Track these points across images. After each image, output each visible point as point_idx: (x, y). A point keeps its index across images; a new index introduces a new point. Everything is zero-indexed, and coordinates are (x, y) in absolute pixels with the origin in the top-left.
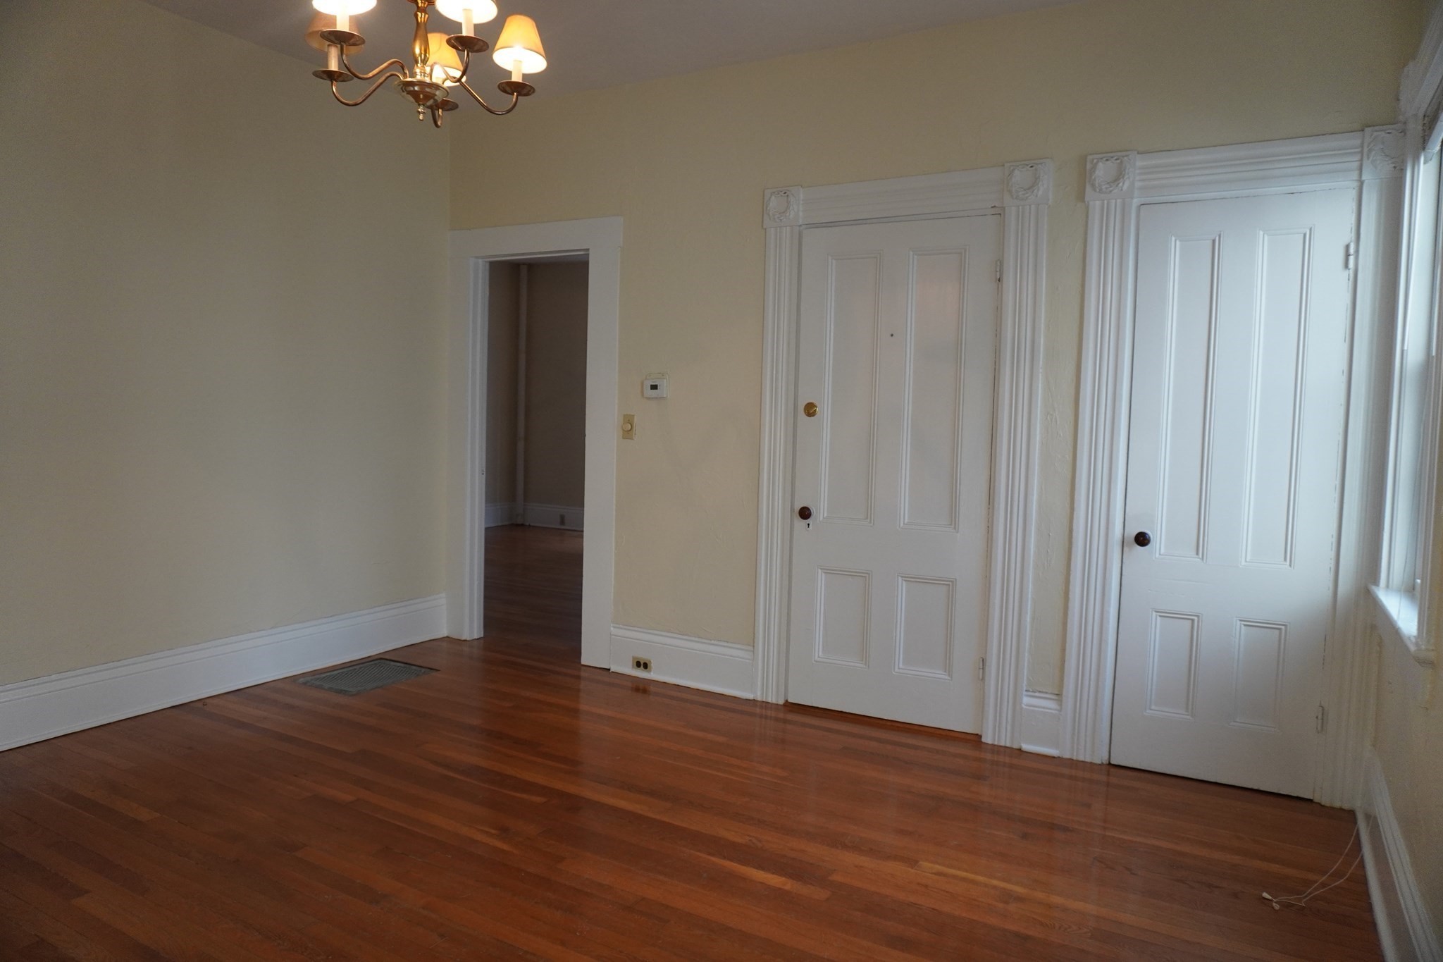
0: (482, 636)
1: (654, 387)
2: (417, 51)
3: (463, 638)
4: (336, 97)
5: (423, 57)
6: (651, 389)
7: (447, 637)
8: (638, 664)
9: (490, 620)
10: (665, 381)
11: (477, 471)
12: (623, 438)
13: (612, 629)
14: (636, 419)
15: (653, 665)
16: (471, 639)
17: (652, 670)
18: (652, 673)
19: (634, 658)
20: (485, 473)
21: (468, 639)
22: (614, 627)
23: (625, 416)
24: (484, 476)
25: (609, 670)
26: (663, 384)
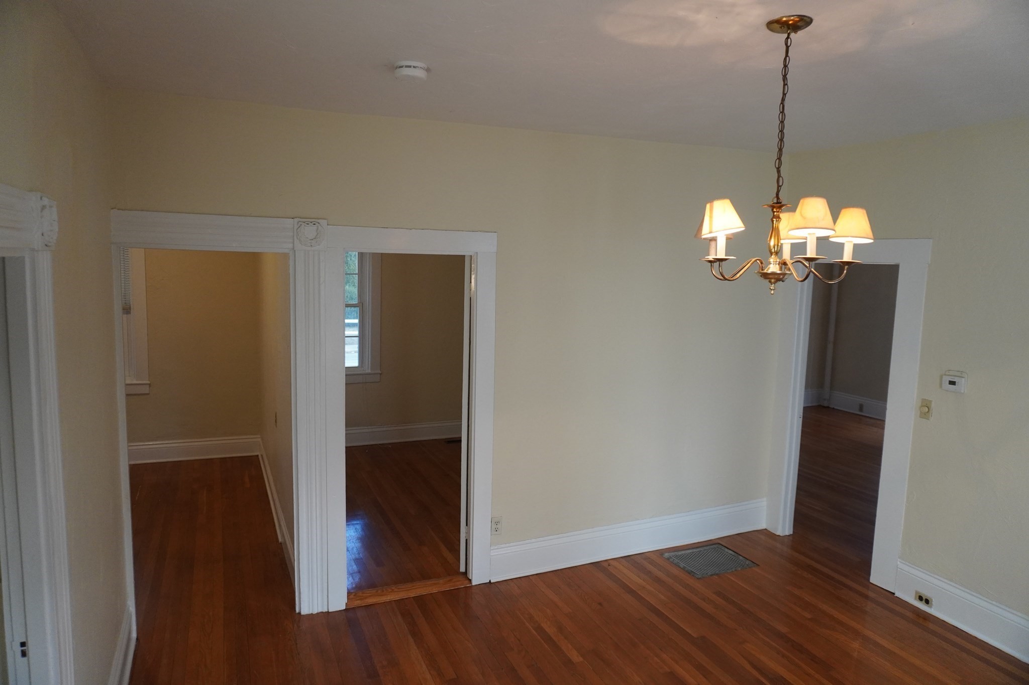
0: (792, 533)
1: (952, 383)
2: (772, 243)
3: (777, 534)
4: (717, 278)
5: (776, 249)
6: (949, 384)
7: (766, 529)
8: (921, 598)
9: (800, 517)
10: (963, 379)
11: (796, 414)
12: (920, 417)
13: (899, 563)
14: (933, 405)
15: (934, 602)
16: (783, 535)
17: (933, 607)
18: (932, 609)
19: (917, 592)
20: (802, 417)
21: (781, 535)
22: (901, 562)
23: (923, 400)
24: (801, 419)
25: (894, 594)
26: (961, 382)
